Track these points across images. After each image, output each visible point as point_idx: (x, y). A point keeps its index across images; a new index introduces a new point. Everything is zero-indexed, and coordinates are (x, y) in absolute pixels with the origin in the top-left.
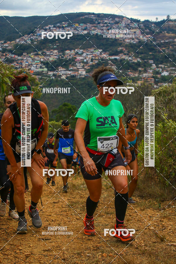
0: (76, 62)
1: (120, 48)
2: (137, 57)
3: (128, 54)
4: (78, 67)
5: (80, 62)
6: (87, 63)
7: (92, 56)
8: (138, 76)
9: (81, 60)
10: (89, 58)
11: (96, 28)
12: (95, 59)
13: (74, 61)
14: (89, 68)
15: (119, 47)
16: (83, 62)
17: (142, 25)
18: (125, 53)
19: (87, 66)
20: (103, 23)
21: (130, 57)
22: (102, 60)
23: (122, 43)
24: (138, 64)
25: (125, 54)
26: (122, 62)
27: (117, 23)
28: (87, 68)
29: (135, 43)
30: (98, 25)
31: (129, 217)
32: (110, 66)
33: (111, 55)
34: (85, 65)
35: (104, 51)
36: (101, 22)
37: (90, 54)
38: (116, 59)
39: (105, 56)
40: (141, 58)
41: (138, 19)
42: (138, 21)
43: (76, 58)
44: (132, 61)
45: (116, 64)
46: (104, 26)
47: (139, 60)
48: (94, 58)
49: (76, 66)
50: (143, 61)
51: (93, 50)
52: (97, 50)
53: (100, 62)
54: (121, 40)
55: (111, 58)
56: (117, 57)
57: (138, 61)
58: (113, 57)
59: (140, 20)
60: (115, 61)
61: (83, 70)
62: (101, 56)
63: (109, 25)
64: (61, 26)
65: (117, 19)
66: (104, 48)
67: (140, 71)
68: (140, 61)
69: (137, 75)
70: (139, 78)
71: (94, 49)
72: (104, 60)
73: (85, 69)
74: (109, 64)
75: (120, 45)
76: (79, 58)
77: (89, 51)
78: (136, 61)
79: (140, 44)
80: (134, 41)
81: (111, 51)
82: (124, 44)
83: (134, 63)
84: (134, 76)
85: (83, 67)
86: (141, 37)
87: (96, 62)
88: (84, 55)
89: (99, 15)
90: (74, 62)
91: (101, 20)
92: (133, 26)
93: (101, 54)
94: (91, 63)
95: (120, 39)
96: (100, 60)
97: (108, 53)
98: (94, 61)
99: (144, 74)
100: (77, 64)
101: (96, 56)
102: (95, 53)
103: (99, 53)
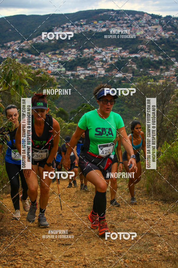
0: (95, 61)
1: (141, 46)
2: (158, 55)
3: (149, 52)
4: (97, 67)
5: (99, 61)
6: (106, 62)
7: (111, 54)
8: (160, 75)
9: (100, 58)
10: (109, 57)
11: (116, 25)
12: (115, 58)
13: (93, 60)
14: (108, 67)
15: (139, 45)
16: (102, 61)
17: (164, 21)
18: (146, 50)
19: (106, 65)
20: (122, 20)
21: (151, 54)
22: (122, 58)
23: (142, 40)
24: (160, 63)
25: (146, 52)
26: (143, 60)
27: (137, 19)
28: (106, 68)
29: (156, 40)
30: (118, 22)
31: (152, 222)
32: (130, 64)
33: (131, 53)
34: (104, 64)
35: (124, 49)
36: (121, 18)
37: (110, 53)
38: (136, 57)
39: (125, 54)
40: (163, 56)
41: (160, 15)
42: (159, 17)
43: (95, 57)
44: (153, 59)
45: (137, 62)
46: (123, 23)
47: (160, 57)
48: (113, 56)
49: (95, 65)
50: (165, 59)
51: (113, 49)
52: (117, 48)
53: (120, 60)
54: (142, 38)
55: (131, 56)
56: (138, 56)
57: (159, 59)
58: (133, 56)
59: (161, 16)
60: (135, 59)
61: (102, 69)
62: (121, 54)
63: (129, 21)
64: (79, 24)
65: (137, 16)
66: (124, 46)
67: (162, 70)
68: (162, 59)
69: (158, 74)
70: (161, 76)
71: (114, 47)
72: (124, 58)
73: (104, 68)
74: (129, 63)
75: (141, 42)
76: (98, 57)
77: (108, 50)
78: (157, 59)
79: (161, 41)
80: (155, 38)
81: (131, 49)
82: (145, 41)
83: (155, 61)
84: (155, 75)
85: (102, 66)
86: (163, 34)
87: (116, 61)
88: (104, 53)
89: (118, 12)
90: (93, 62)
91: (121, 16)
92: (154, 23)
93: (121, 52)
94: (111, 61)
95: (140, 37)
96: (120, 59)
97: (128, 51)
98: (113, 59)
99: (166, 73)
100: (95, 63)
101: (115, 55)
102: (115, 52)
103: (119, 51)
